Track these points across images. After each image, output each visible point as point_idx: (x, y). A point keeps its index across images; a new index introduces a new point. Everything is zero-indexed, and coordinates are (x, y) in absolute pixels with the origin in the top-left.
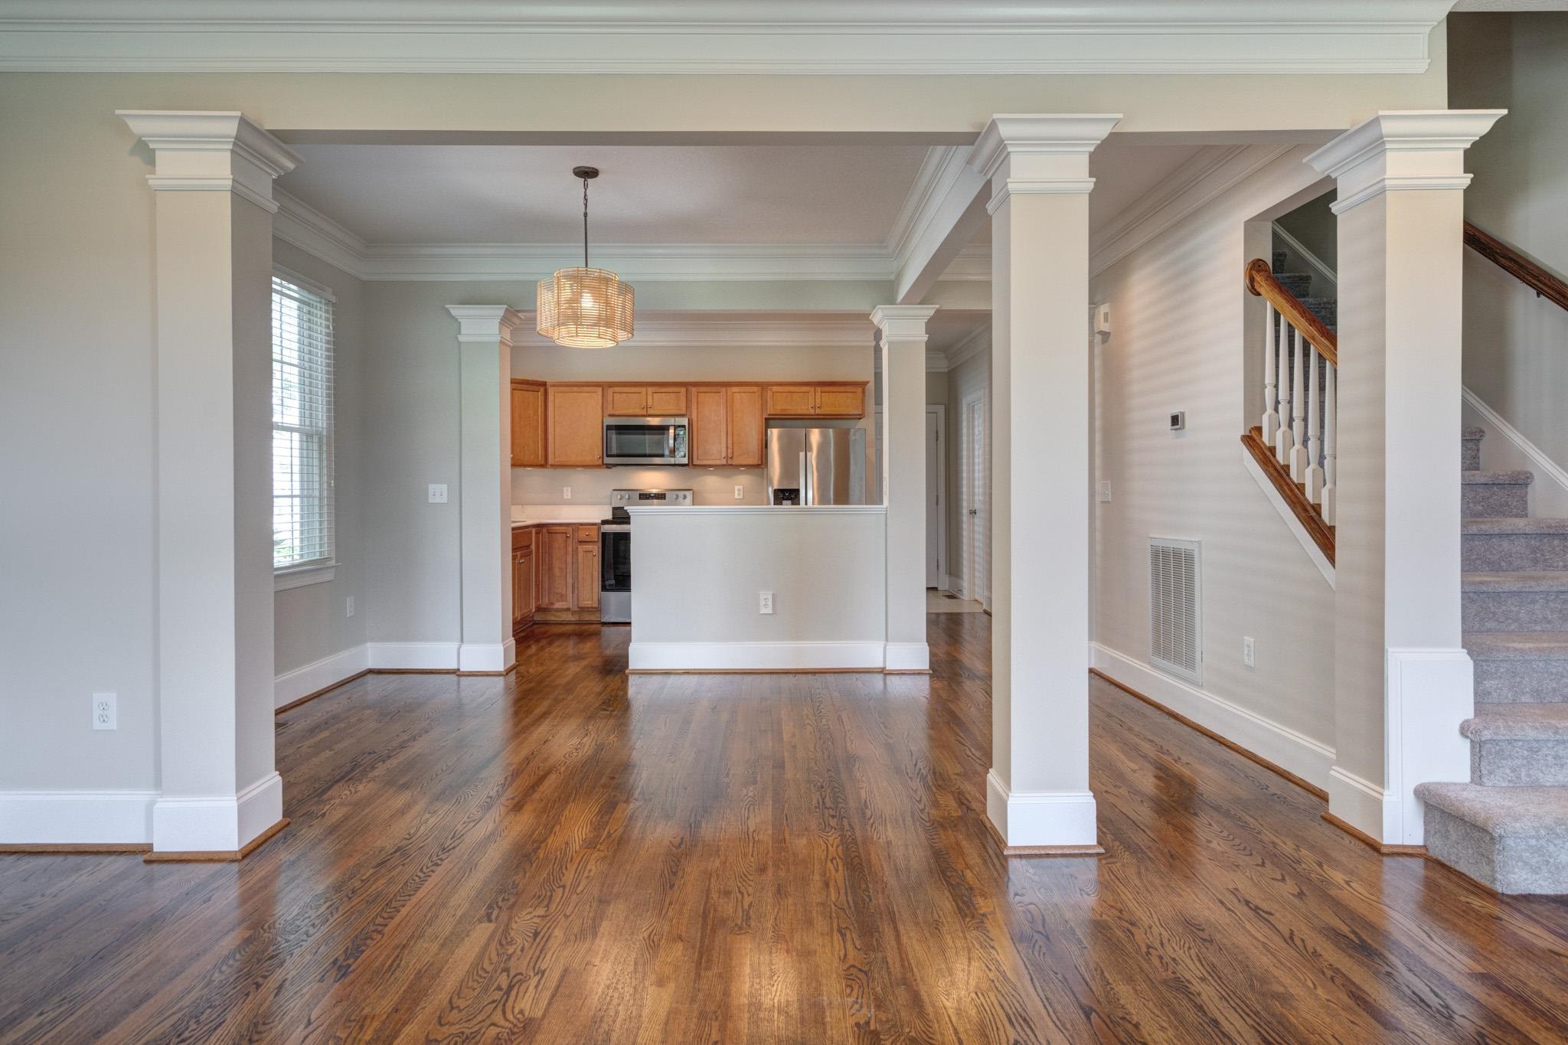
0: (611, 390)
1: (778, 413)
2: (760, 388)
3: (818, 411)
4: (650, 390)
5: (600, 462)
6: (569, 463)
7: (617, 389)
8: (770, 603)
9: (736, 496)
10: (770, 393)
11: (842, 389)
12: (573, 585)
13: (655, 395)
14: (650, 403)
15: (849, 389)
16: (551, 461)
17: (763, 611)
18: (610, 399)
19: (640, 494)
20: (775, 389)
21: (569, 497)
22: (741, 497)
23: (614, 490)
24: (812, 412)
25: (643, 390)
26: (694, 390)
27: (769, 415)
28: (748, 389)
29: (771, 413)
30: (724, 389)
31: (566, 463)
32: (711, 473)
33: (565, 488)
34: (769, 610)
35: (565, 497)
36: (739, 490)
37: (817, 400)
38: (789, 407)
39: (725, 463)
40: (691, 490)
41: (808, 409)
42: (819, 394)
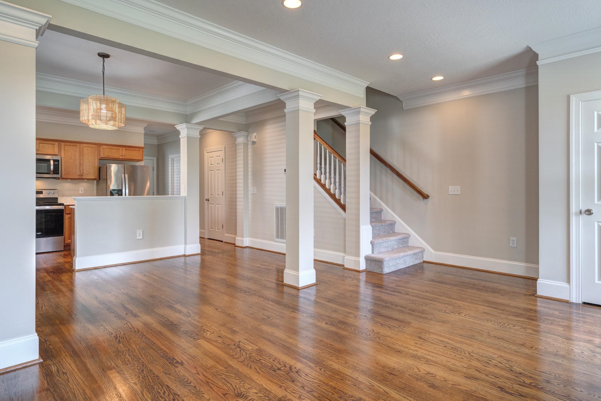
1: (106, 157)
2: (97, 146)
3: (123, 157)
4: (38, 142)
8: (141, 234)
9: (80, 192)
10: (101, 148)
11: (134, 149)
13: (41, 144)
15: (137, 149)
17: (138, 238)
20: (104, 147)
22: (84, 193)
24: (121, 157)
26: (62, 144)
28: (91, 145)
29: (102, 157)
30: (78, 145)
32: (69, 182)
34: (141, 237)
36: (82, 190)
37: (123, 153)
38: (110, 155)
39: (79, 177)
40: (57, 189)
41: (119, 156)
42: (124, 151)
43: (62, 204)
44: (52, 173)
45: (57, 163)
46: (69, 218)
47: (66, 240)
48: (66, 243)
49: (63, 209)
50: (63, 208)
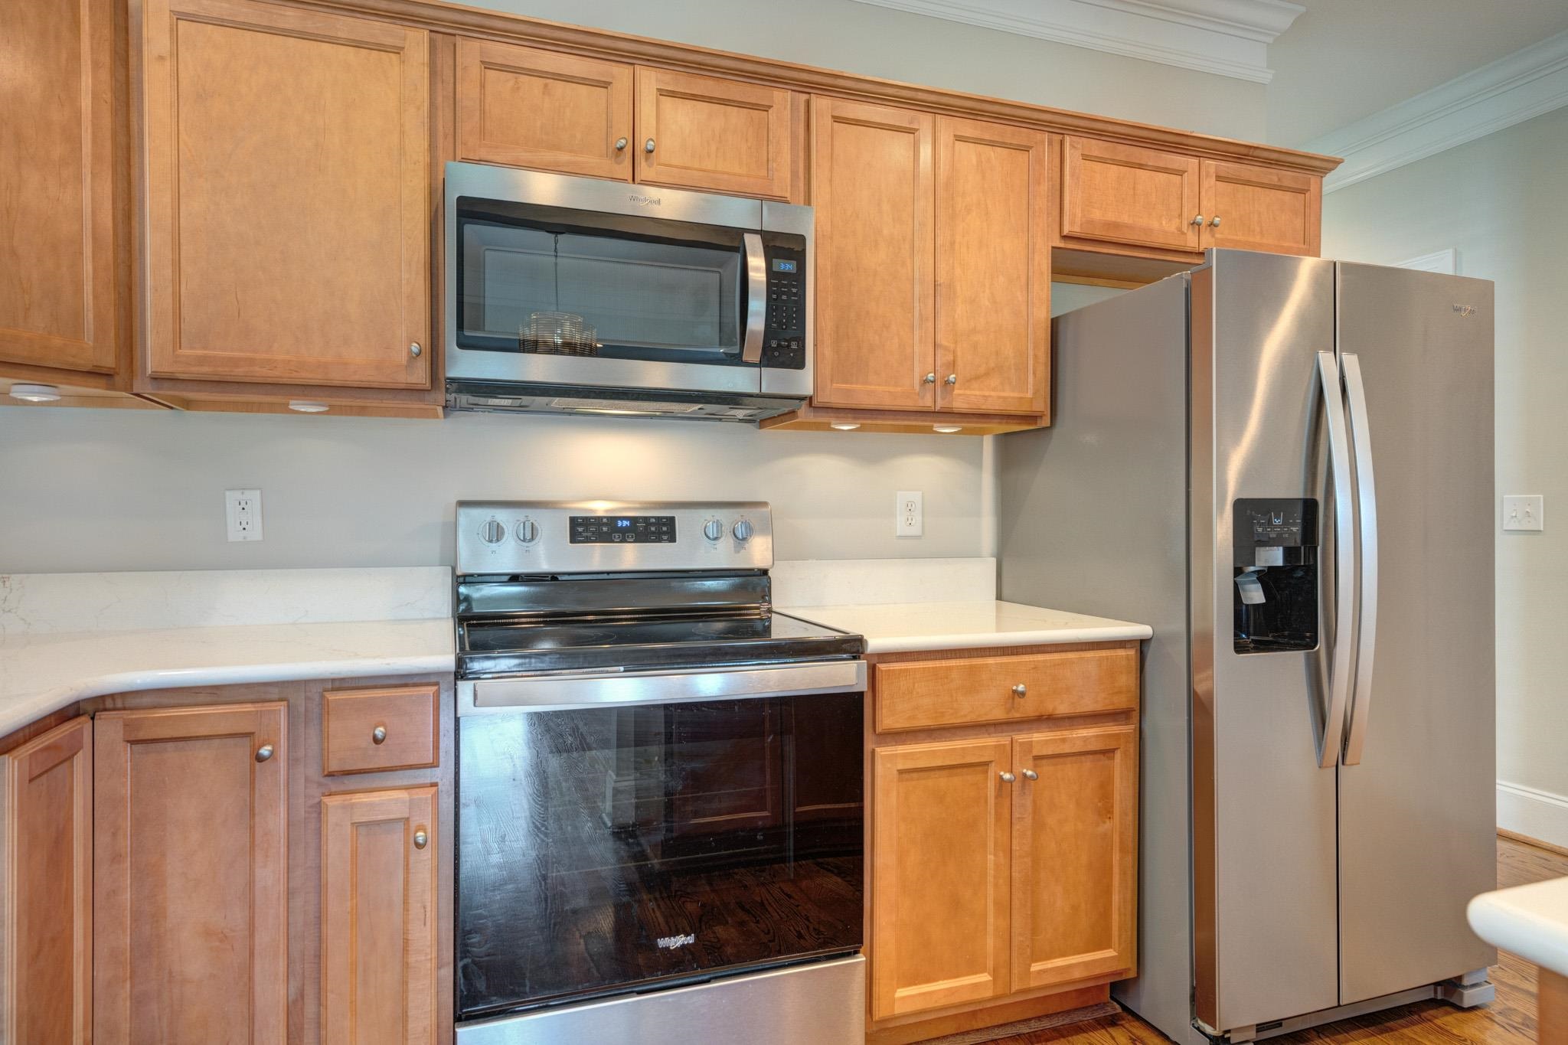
0: (470, 51)
1: (1098, 233)
2: (1043, 137)
3: (1207, 241)
4: (650, 80)
5: (420, 375)
6: (260, 373)
7: (501, 51)
9: (901, 527)
10: (1073, 160)
11: (1272, 175)
12: (293, 1009)
13: (667, 102)
14: (646, 134)
16: (155, 355)
18: (468, 91)
19: (574, 521)
20: (1089, 145)
21: (255, 533)
22: (915, 530)
23: (463, 504)
24: (1191, 241)
25: (620, 74)
26: (822, 105)
27: (1065, 238)
29: (1076, 230)
30: (924, 121)
31: (240, 372)
33: (232, 497)
35: (234, 534)
36: (911, 506)
37: (1204, 203)
38: (1125, 219)
39: (927, 402)
40: (764, 504)
41: (1180, 230)
42: (1210, 182)
43: (850, 647)
44: (757, 359)
45: (788, 266)
46: (901, 772)
47: (879, 989)
48: (876, 1018)
49: (861, 694)
50: (863, 686)
